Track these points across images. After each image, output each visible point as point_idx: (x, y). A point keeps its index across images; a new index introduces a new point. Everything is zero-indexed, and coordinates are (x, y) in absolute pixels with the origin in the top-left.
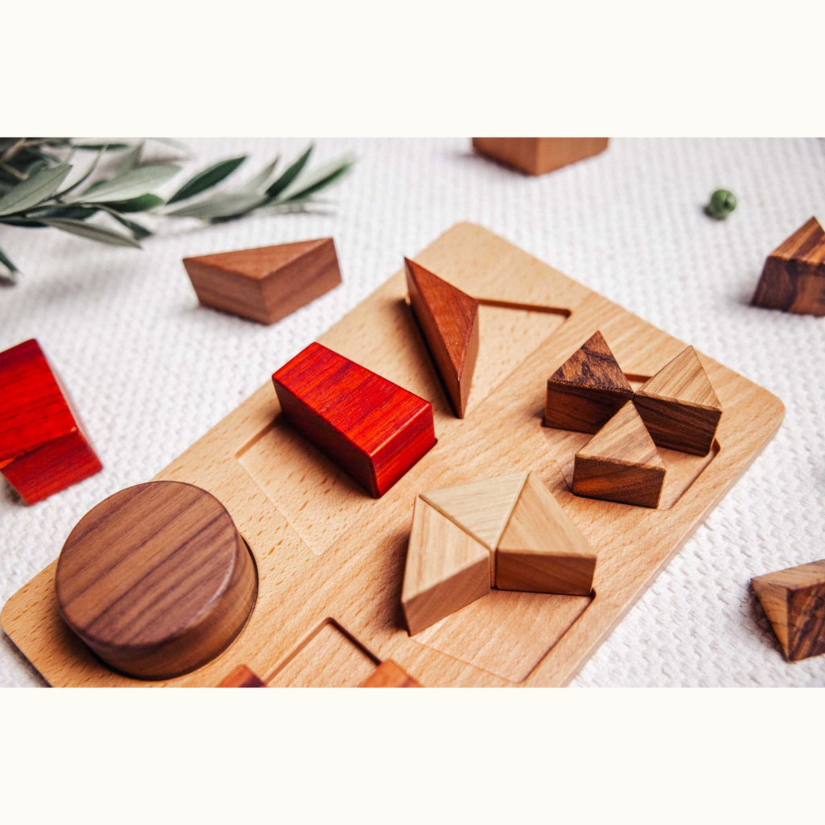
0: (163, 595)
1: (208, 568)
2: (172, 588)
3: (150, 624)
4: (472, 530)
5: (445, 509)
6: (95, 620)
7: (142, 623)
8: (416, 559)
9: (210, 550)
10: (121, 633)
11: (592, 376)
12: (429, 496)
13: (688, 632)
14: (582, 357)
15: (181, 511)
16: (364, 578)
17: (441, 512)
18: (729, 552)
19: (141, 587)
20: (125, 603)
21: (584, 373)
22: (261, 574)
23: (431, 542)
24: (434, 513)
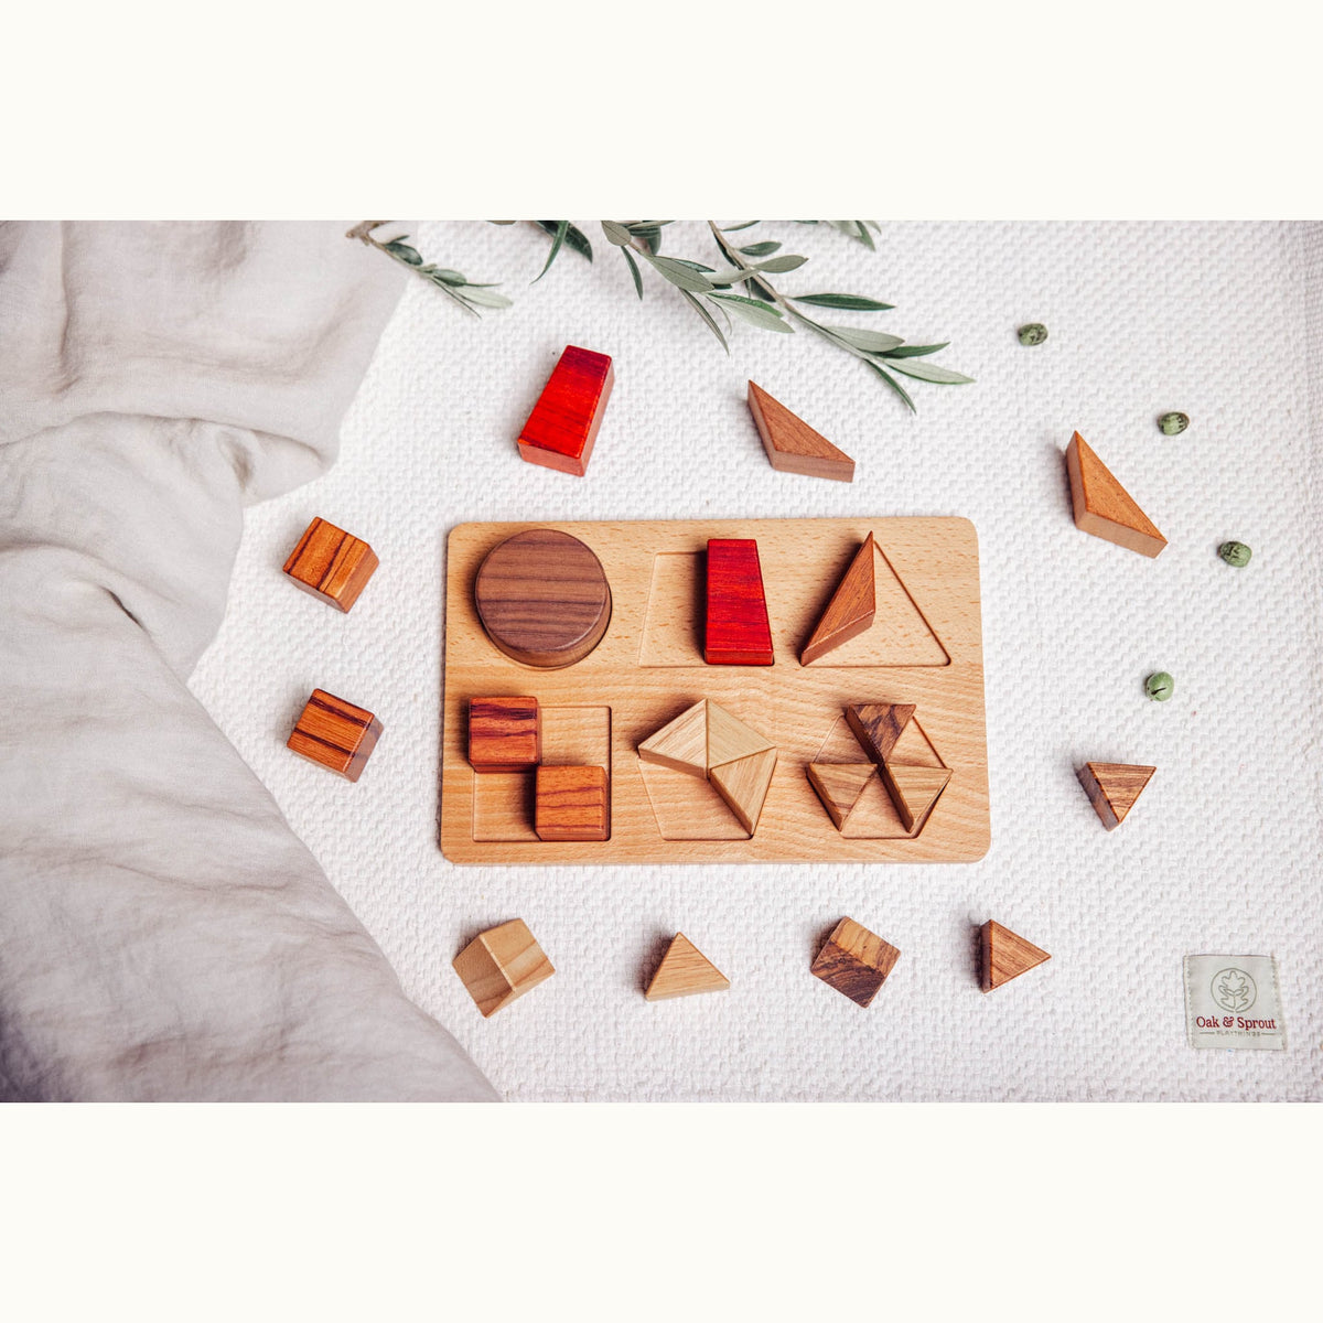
0: (531, 621)
1: (566, 629)
2: (539, 622)
3: (513, 631)
4: (710, 746)
5: (710, 719)
6: (489, 601)
7: (508, 626)
8: (668, 732)
9: (577, 619)
10: (495, 621)
11: (875, 729)
12: (710, 705)
13: (782, 905)
14: (885, 711)
15: (584, 580)
16: (649, 704)
17: (707, 720)
18: (857, 892)
19: (525, 605)
20: (510, 606)
21: (873, 723)
22: (601, 645)
23: (684, 731)
24: (703, 717)
